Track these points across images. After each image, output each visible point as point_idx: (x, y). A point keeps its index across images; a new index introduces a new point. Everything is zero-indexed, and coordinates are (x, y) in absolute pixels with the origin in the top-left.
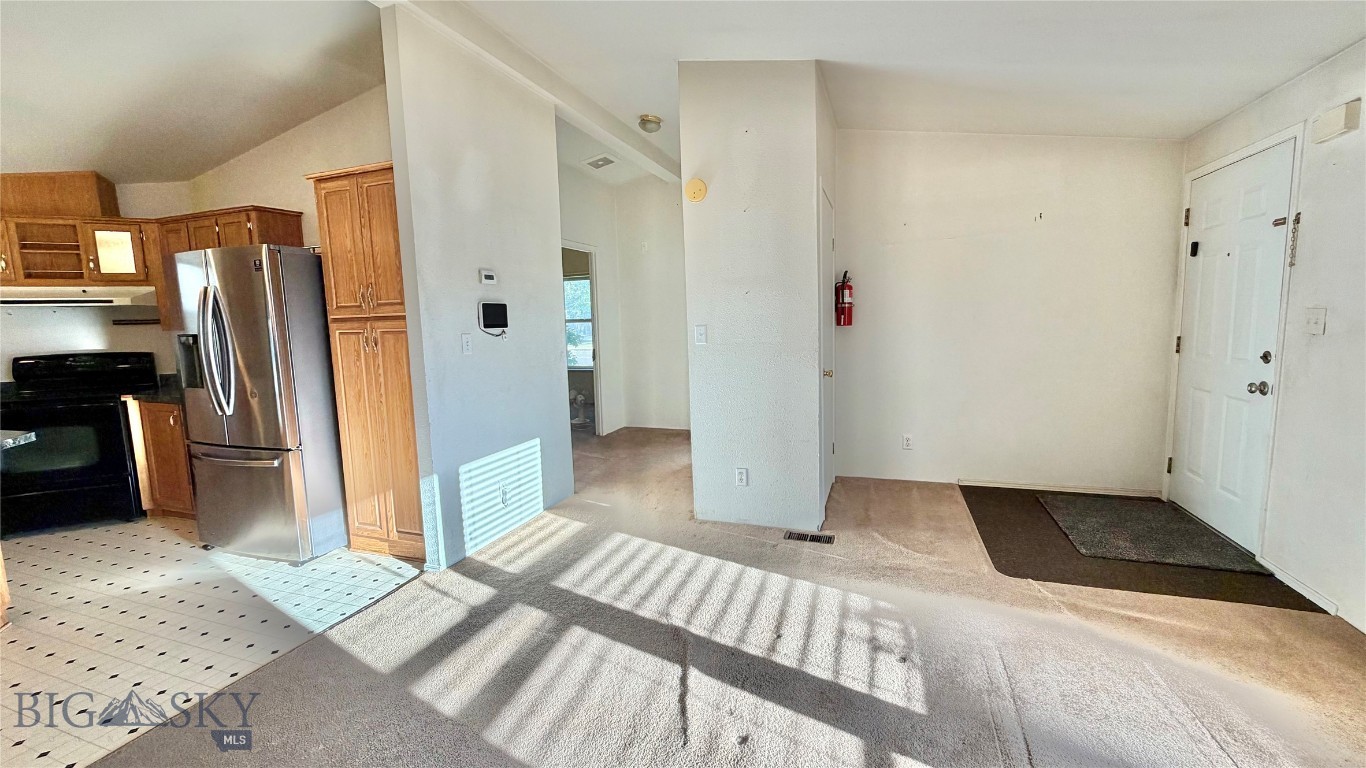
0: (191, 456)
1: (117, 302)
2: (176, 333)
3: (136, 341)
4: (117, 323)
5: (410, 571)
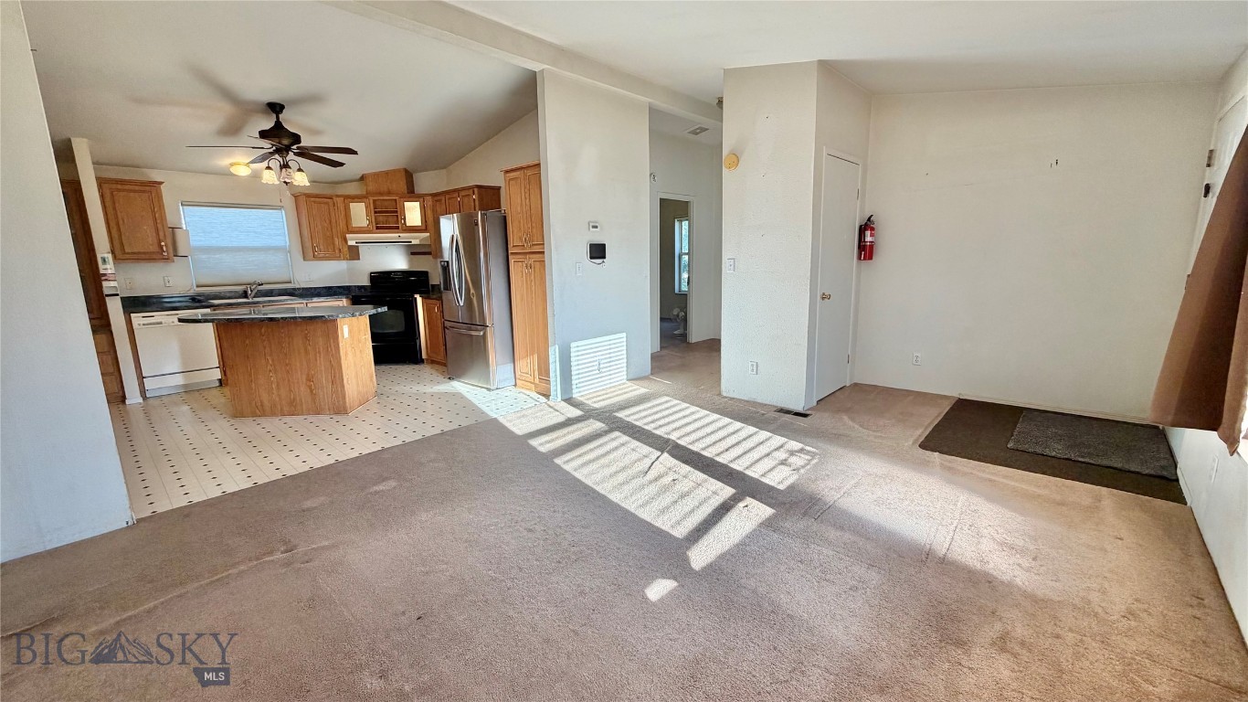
0: (445, 328)
1: (414, 242)
2: (439, 260)
3: (423, 264)
4: (413, 254)
5: (543, 399)
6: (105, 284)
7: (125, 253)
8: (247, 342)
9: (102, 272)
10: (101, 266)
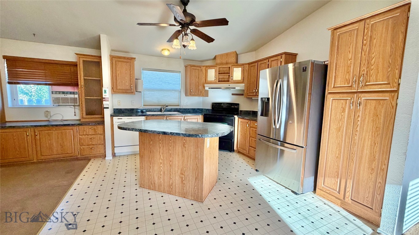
1: (237, 88)
4: (233, 94)
6: (104, 102)
7: (117, 89)
8: (151, 143)
9: (104, 97)
10: (104, 94)
